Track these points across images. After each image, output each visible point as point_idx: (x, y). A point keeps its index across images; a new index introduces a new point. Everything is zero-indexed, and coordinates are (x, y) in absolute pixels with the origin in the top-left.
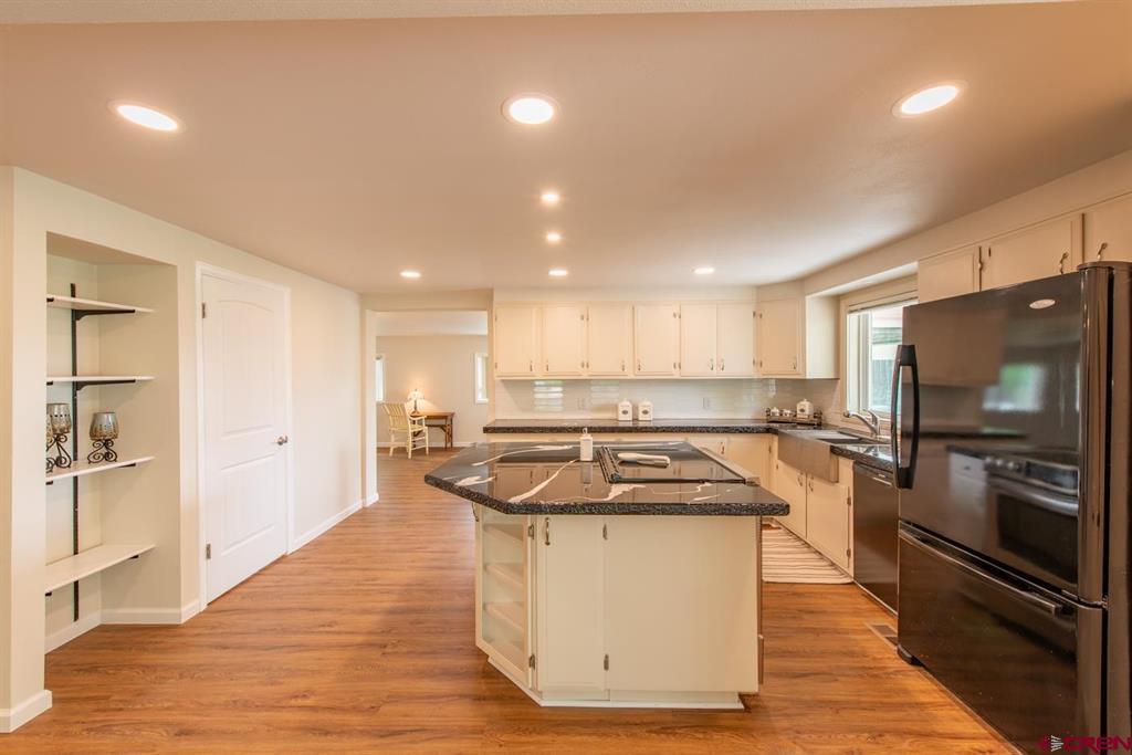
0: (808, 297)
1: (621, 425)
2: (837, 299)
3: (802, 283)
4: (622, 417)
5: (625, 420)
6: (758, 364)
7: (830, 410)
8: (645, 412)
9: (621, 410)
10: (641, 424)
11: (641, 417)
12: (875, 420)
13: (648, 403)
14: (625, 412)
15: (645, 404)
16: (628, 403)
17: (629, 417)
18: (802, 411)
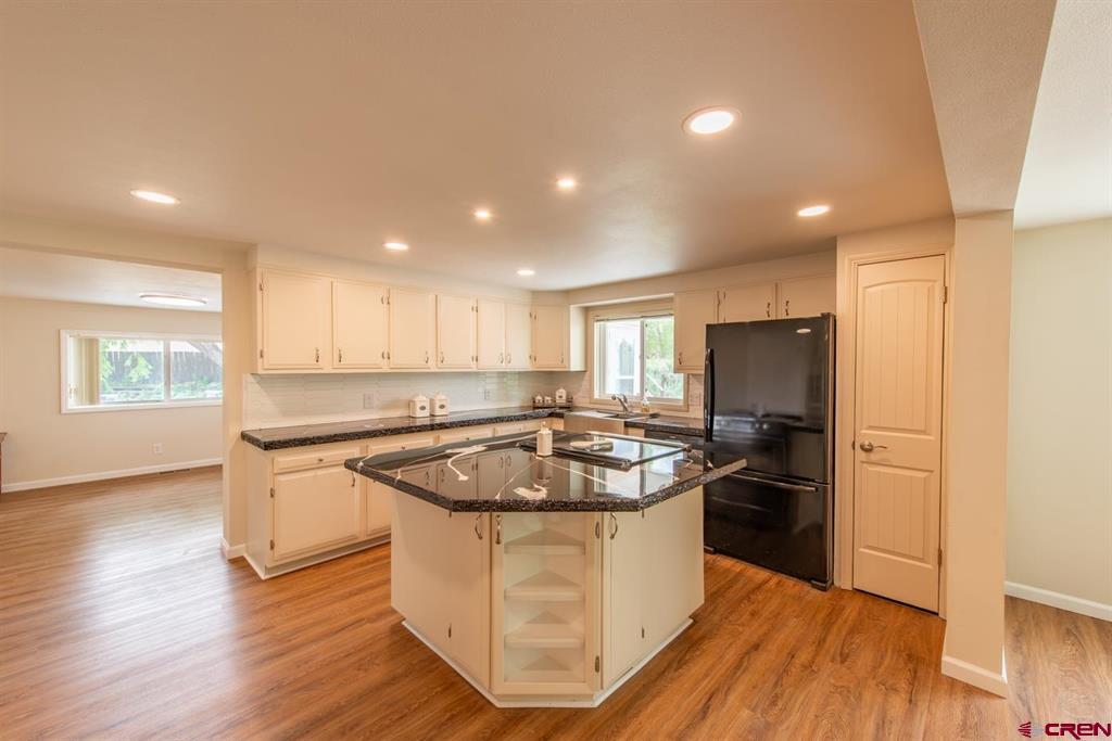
0: (572, 306)
1: (418, 423)
2: (587, 310)
3: (569, 294)
4: (419, 413)
5: (422, 416)
6: (533, 358)
7: (580, 394)
8: (442, 407)
9: (419, 405)
10: (438, 420)
11: (438, 412)
12: (626, 401)
13: (443, 397)
14: (423, 408)
15: (440, 398)
16: (424, 398)
17: (426, 413)
18: (560, 397)
